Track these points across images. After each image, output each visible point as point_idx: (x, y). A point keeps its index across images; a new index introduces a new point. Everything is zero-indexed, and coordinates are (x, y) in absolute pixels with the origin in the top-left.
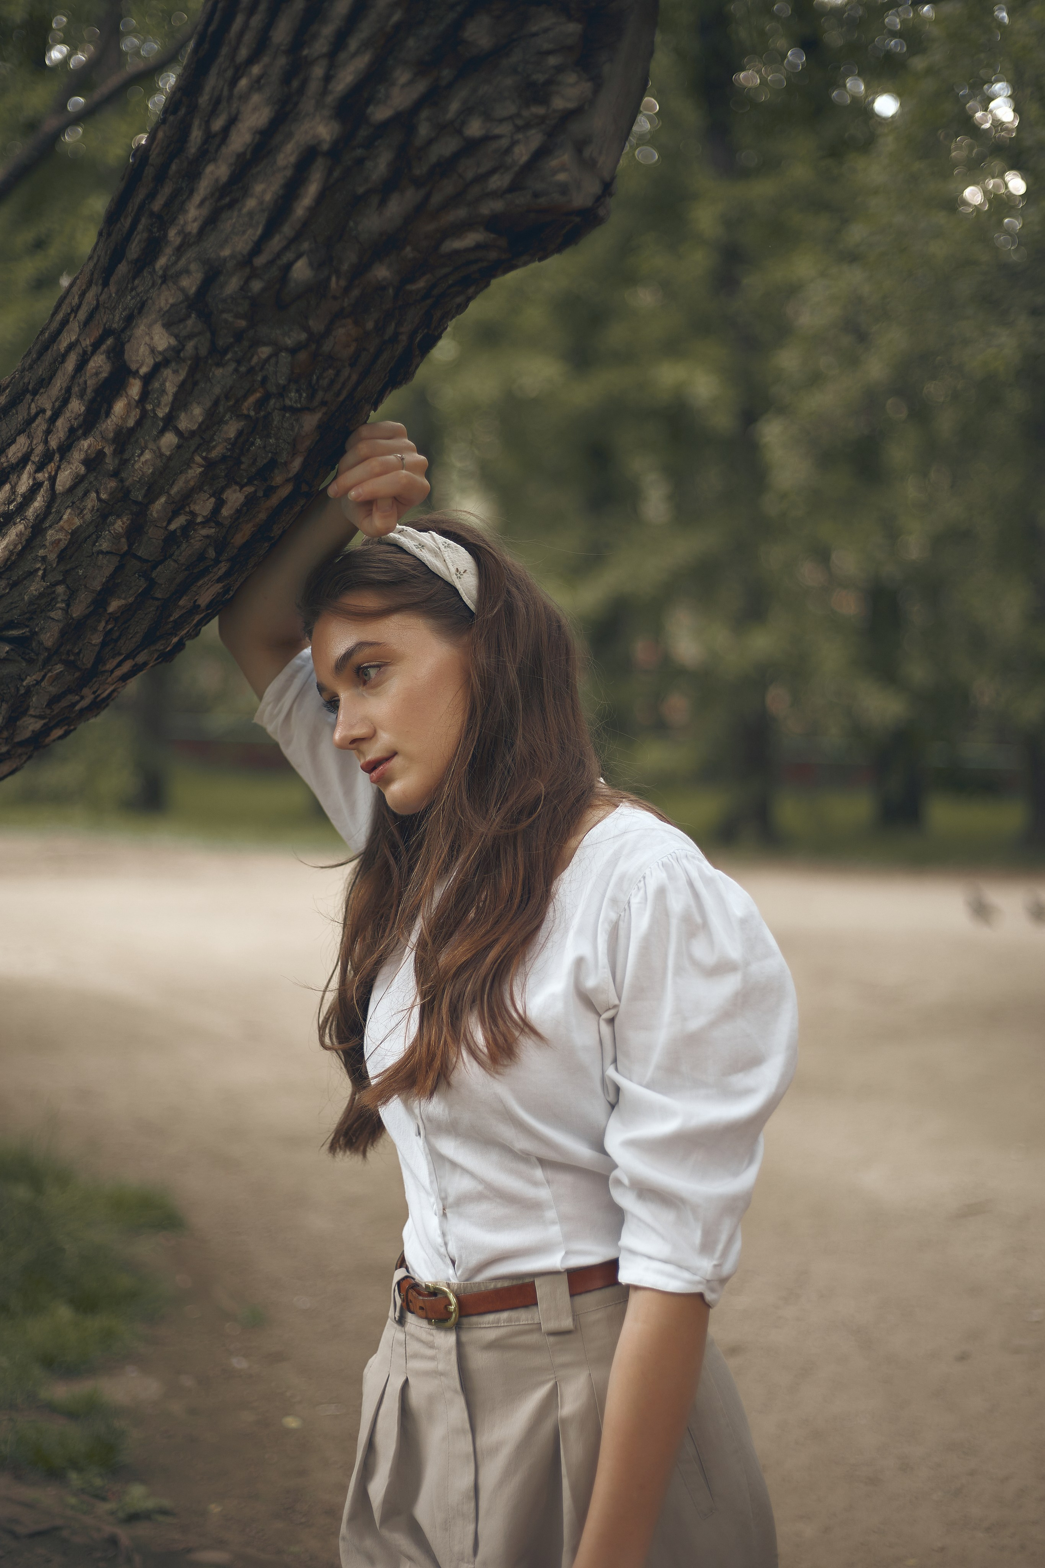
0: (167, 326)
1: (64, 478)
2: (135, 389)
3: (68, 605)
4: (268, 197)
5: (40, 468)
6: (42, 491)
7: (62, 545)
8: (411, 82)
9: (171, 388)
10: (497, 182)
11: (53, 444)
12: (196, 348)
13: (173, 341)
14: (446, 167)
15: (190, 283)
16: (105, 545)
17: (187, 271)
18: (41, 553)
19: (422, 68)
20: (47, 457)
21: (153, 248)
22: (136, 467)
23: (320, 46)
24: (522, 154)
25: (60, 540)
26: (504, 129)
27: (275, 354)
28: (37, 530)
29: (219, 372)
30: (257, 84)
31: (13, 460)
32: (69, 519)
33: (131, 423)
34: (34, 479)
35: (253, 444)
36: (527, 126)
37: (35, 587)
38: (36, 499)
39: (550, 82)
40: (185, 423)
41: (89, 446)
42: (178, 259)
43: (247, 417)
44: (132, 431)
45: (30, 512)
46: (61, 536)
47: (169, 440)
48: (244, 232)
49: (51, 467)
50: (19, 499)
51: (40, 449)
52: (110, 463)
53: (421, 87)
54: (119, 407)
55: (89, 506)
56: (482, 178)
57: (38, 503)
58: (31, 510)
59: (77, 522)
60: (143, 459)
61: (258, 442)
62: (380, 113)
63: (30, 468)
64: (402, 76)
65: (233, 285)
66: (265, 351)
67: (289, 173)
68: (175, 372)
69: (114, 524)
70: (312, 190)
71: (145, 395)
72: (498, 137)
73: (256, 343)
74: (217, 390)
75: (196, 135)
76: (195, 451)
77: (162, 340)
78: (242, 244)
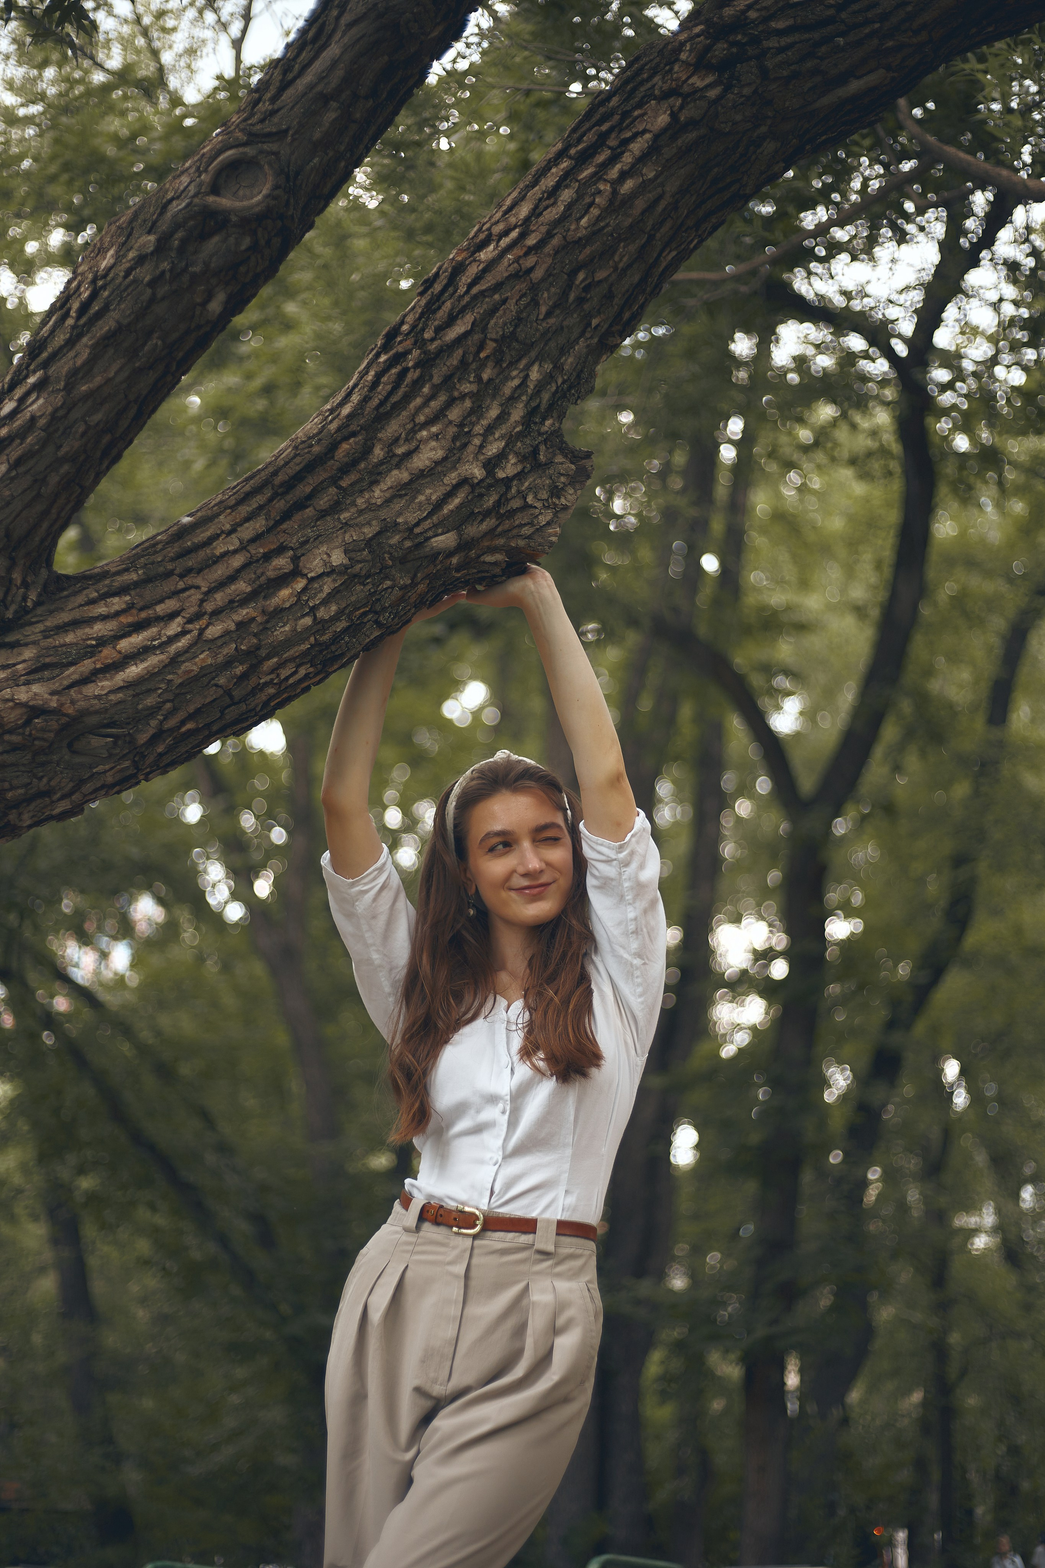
0: (346, 552)
1: (214, 631)
2: (300, 584)
3: (164, 719)
4: (434, 498)
5: (190, 621)
6: (188, 636)
7: (192, 674)
8: (515, 464)
9: (327, 589)
10: (526, 531)
11: (209, 607)
12: (361, 569)
13: (346, 561)
14: (512, 513)
15: (369, 532)
16: (222, 681)
17: (369, 523)
18: (170, 677)
19: (523, 459)
20: (198, 616)
21: (336, 507)
22: (275, 633)
23: (478, 429)
24: (543, 520)
25: (193, 670)
26: (539, 505)
27: (392, 587)
28: (174, 661)
29: (359, 588)
30: (435, 437)
31: (161, 614)
32: (204, 658)
33: (287, 605)
34: (183, 628)
35: (343, 639)
36: (548, 507)
37: (150, 701)
38: (179, 641)
39: (562, 489)
40: (322, 613)
41: (247, 613)
42: (359, 516)
43: (352, 620)
44: (283, 610)
45: (173, 649)
46: (195, 668)
47: (308, 621)
48: (414, 513)
49: (203, 622)
50: (164, 639)
51: (193, 610)
52: (254, 628)
53: (519, 468)
54: (285, 593)
55: (225, 653)
56: (521, 526)
57: (183, 643)
58: (174, 647)
59: (209, 661)
60: (282, 630)
61: (347, 639)
62: (501, 474)
63: (179, 620)
64: (513, 460)
65: (395, 540)
66: (388, 583)
67: (448, 489)
68: (335, 580)
69: (236, 667)
70: (457, 501)
71: (305, 589)
72: (535, 507)
73: (387, 577)
74: (353, 599)
75: (378, 452)
76: (314, 634)
77: (338, 558)
78: (411, 517)
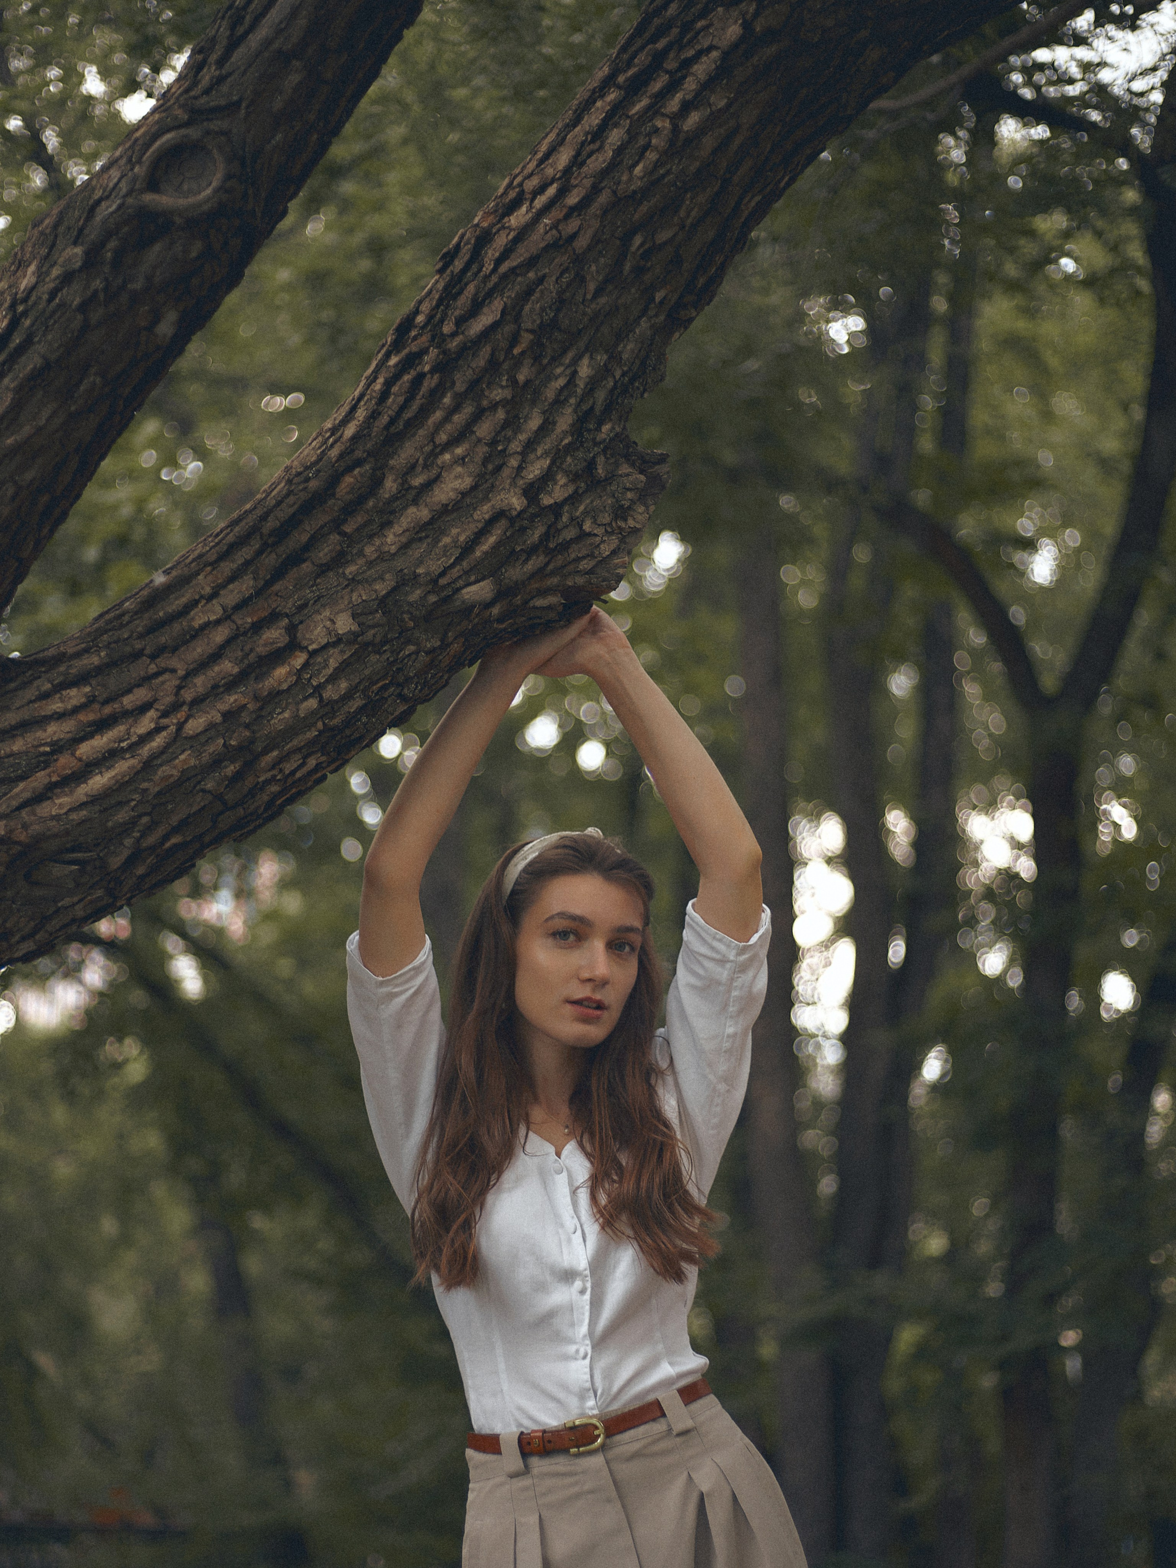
0: (354, 616)
1: (196, 725)
2: (299, 660)
3: (141, 837)
4: (462, 538)
5: (165, 714)
6: (164, 734)
7: (172, 780)
8: (565, 485)
9: (333, 664)
10: (585, 565)
11: (188, 695)
12: (374, 636)
13: (355, 627)
14: (565, 546)
15: (382, 588)
16: (210, 785)
17: (382, 578)
18: (145, 785)
19: (575, 477)
20: (175, 707)
21: (339, 559)
22: (272, 722)
23: (515, 446)
24: (606, 550)
25: (172, 775)
26: (599, 531)
27: (417, 653)
28: (148, 765)
29: (374, 658)
30: (461, 461)
31: (129, 707)
32: (185, 758)
33: (285, 686)
34: (157, 723)
35: (360, 720)
36: (612, 533)
37: (122, 816)
38: (154, 740)
39: (629, 508)
40: (330, 693)
41: (236, 701)
42: (369, 569)
43: (369, 697)
44: (279, 693)
45: (145, 751)
46: (175, 772)
47: (313, 703)
48: (439, 559)
49: (181, 715)
50: (134, 739)
51: (169, 699)
52: (245, 718)
53: (571, 489)
54: (281, 672)
55: (211, 751)
56: (578, 560)
57: (158, 741)
58: (147, 748)
59: (192, 762)
60: (280, 717)
61: (364, 719)
62: (547, 501)
63: (152, 714)
64: (562, 480)
65: (416, 595)
66: (412, 648)
67: (480, 525)
68: (342, 652)
69: (226, 767)
70: (492, 540)
71: (306, 665)
72: (596, 535)
73: (408, 642)
74: (367, 672)
75: (390, 485)
76: (321, 717)
77: (344, 624)
78: (434, 566)
